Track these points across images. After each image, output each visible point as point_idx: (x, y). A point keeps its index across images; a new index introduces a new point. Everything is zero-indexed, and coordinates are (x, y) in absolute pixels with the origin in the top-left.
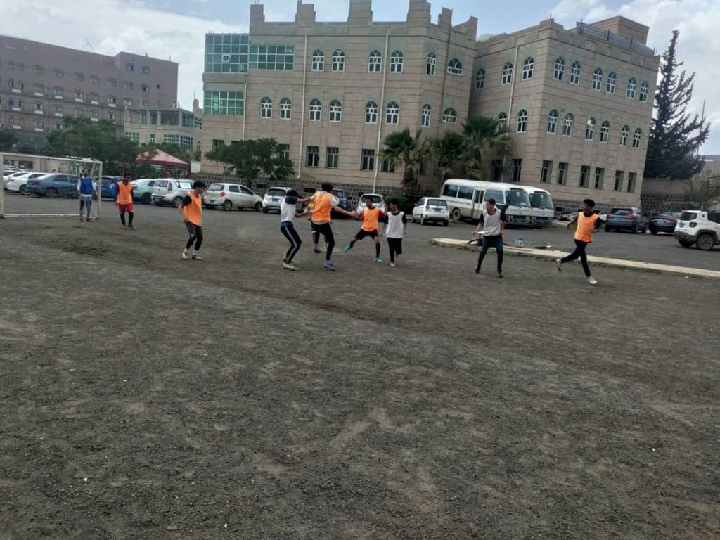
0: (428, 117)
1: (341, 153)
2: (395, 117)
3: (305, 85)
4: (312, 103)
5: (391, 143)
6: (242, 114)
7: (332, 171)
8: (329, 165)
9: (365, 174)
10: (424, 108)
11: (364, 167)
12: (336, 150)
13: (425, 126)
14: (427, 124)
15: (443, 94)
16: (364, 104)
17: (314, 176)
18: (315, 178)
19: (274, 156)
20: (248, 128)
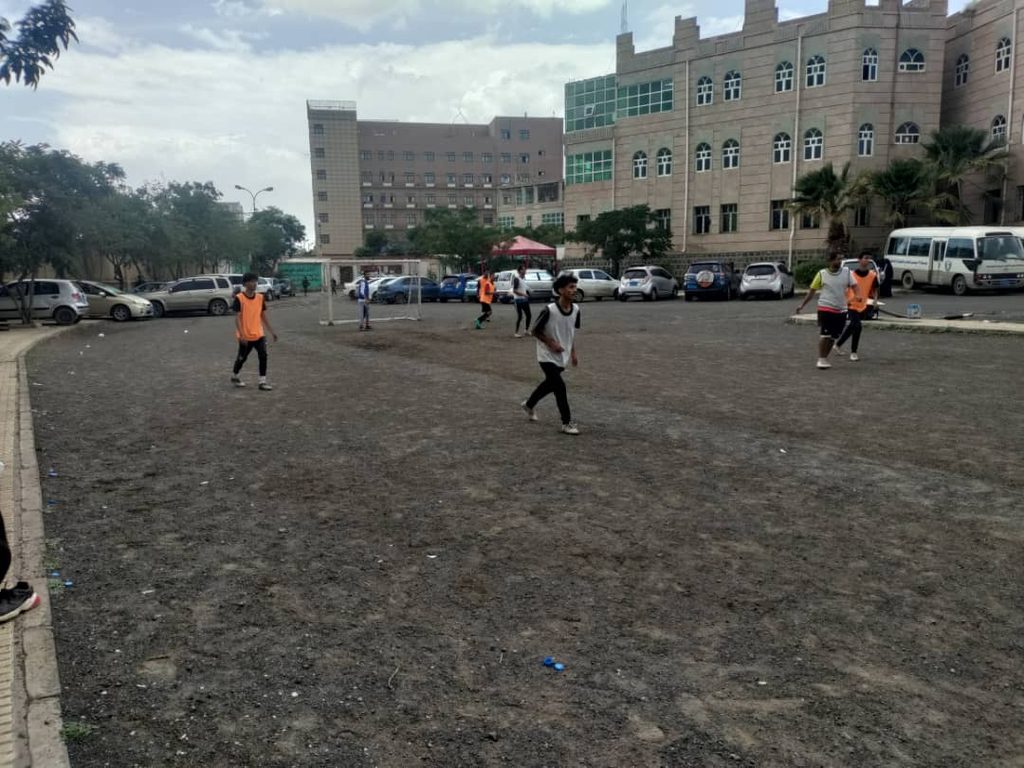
0: (869, 142)
1: (741, 210)
2: (818, 149)
3: (689, 126)
4: (699, 148)
5: (804, 187)
6: (610, 177)
7: (729, 237)
8: (725, 229)
9: (776, 235)
10: (862, 129)
11: (775, 225)
12: (733, 207)
13: (865, 155)
14: (869, 152)
15: (892, 104)
16: (770, 138)
17: (705, 246)
18: (705, 249)
19: (651, 226)
20: (619, 194)
